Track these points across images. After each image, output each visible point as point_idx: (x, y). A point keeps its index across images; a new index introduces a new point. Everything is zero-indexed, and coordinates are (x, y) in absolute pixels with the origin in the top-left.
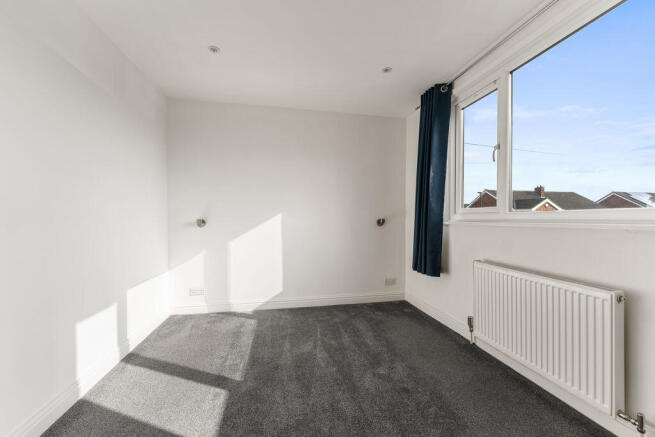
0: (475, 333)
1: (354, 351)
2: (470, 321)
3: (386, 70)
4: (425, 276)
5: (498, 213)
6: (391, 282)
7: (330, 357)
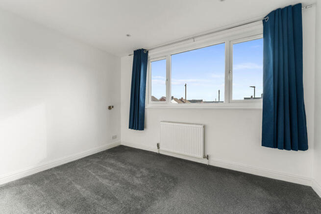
0: (161, 148)
1: (119, 173)
2: (158, 145)
3: (128, 35)
4: (138, 131)
5: (166, 104)
6: (114, 137)
7: (110, 180)
